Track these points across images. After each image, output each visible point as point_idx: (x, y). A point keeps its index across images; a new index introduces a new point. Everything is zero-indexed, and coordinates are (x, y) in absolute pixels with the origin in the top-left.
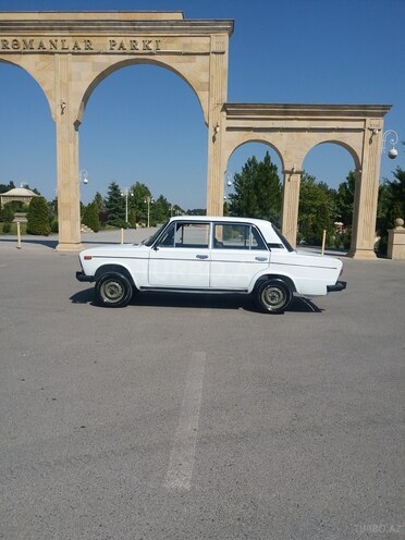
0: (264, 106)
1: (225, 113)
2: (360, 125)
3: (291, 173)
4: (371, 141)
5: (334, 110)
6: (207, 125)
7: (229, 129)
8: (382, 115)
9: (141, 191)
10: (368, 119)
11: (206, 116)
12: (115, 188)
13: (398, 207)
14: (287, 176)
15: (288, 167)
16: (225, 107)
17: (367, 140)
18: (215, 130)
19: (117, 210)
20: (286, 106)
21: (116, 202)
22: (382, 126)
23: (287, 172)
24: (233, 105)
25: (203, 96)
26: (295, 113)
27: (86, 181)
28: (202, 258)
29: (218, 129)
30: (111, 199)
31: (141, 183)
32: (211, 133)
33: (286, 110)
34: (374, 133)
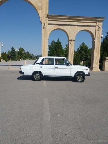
0: (62, 16)
1: (48, 18)
2: (94, 24)
3: (71, 41)
4: (98, 30)
5: (86, 19)
6: (41, 23)
7: (49, 24)
8: (102, 21)
9: (21, 50)
10: (97, 22)
11: (41, 19)
12: (13, 49)
13: (106, 53)
14: (70, 42)
15: (70, 39)
16: (48, 16)
17: (97, 30)
18: (44, 24)
19: (14, 55)
20: (70, 17)
21: (13, 52)
22: (102, 25)
23: (70, 40)
24: (51, 16)
25: (40, 12)
26: (72, 19)
27: (2, 45)
29: (45, 24)
30: (12, 52)
31: (22, 48)
32: (43, 25)
33: (70, 18)
34: (99, 27)
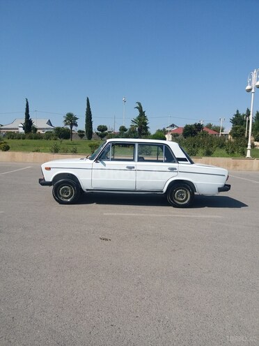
28: (131, 168)
